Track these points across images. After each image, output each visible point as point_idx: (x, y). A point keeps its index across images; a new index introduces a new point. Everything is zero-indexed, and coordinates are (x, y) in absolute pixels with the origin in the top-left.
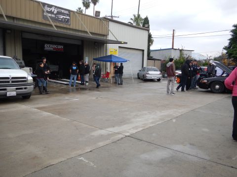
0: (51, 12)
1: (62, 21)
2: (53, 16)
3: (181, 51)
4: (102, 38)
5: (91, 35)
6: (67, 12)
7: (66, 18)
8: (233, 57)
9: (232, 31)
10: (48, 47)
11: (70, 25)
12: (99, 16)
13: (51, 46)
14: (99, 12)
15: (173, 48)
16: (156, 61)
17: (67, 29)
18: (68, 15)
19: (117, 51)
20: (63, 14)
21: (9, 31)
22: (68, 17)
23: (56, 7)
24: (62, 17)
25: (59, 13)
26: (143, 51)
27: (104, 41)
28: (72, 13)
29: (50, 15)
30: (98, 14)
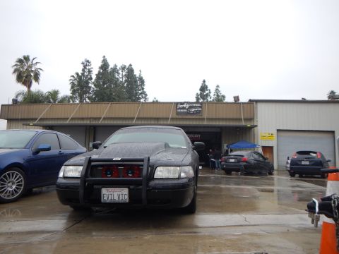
0: (184, 108)
1: (193, 113)
2: (185, 110)
6: (199, 105)
7: (198, 110)
11: (201, 115)
12: (238, 101)
14: (238, 97)
17: (196, 119)
18: (199, 107)
19: (274, 135)
20: (195, 107)
22: (200, 109)
23: (187, 103)
24: (193, 110)
25: (190, 107)
28: (204, 105)
29: (182, 111)
30: (237, 98)
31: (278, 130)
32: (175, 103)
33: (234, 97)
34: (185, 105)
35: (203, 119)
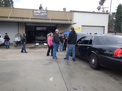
0: (37, 13)
1: (43, 16)
2: (38, 14)
7: (45, 15)
11: (47, 17)
12: (66, 10)
13: (40, 28)
17: (45, 19)
18: (46, 13)
20: (44, 13)
22: (46, 14)
24: (43, 14)
25: (41, 13)
26: (104, 27)
28: (48, 12)
29: (36, 14)
30: (65, 9)
31: (82, 26)
32: (32, 10)
33: (64, 9)
34: (38, 11)
35: (49, 19)
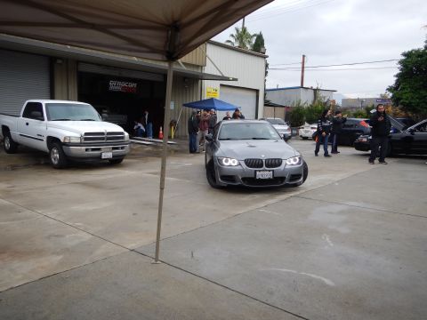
3: (316, 91)
4: (195, 70)
5: (184, 68)
8: (402, 104)
9: (401, 62)
10: (114, 86)
13: (119, 83)
15: (302, 87)
16: (277, 109)
19: (218, 92)
21: (59, 61)
26: (257, 91)
27: (198, 76)
